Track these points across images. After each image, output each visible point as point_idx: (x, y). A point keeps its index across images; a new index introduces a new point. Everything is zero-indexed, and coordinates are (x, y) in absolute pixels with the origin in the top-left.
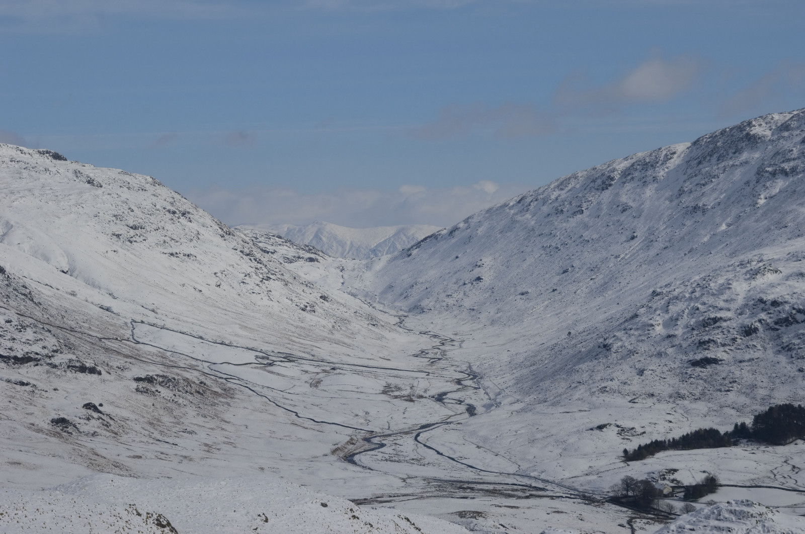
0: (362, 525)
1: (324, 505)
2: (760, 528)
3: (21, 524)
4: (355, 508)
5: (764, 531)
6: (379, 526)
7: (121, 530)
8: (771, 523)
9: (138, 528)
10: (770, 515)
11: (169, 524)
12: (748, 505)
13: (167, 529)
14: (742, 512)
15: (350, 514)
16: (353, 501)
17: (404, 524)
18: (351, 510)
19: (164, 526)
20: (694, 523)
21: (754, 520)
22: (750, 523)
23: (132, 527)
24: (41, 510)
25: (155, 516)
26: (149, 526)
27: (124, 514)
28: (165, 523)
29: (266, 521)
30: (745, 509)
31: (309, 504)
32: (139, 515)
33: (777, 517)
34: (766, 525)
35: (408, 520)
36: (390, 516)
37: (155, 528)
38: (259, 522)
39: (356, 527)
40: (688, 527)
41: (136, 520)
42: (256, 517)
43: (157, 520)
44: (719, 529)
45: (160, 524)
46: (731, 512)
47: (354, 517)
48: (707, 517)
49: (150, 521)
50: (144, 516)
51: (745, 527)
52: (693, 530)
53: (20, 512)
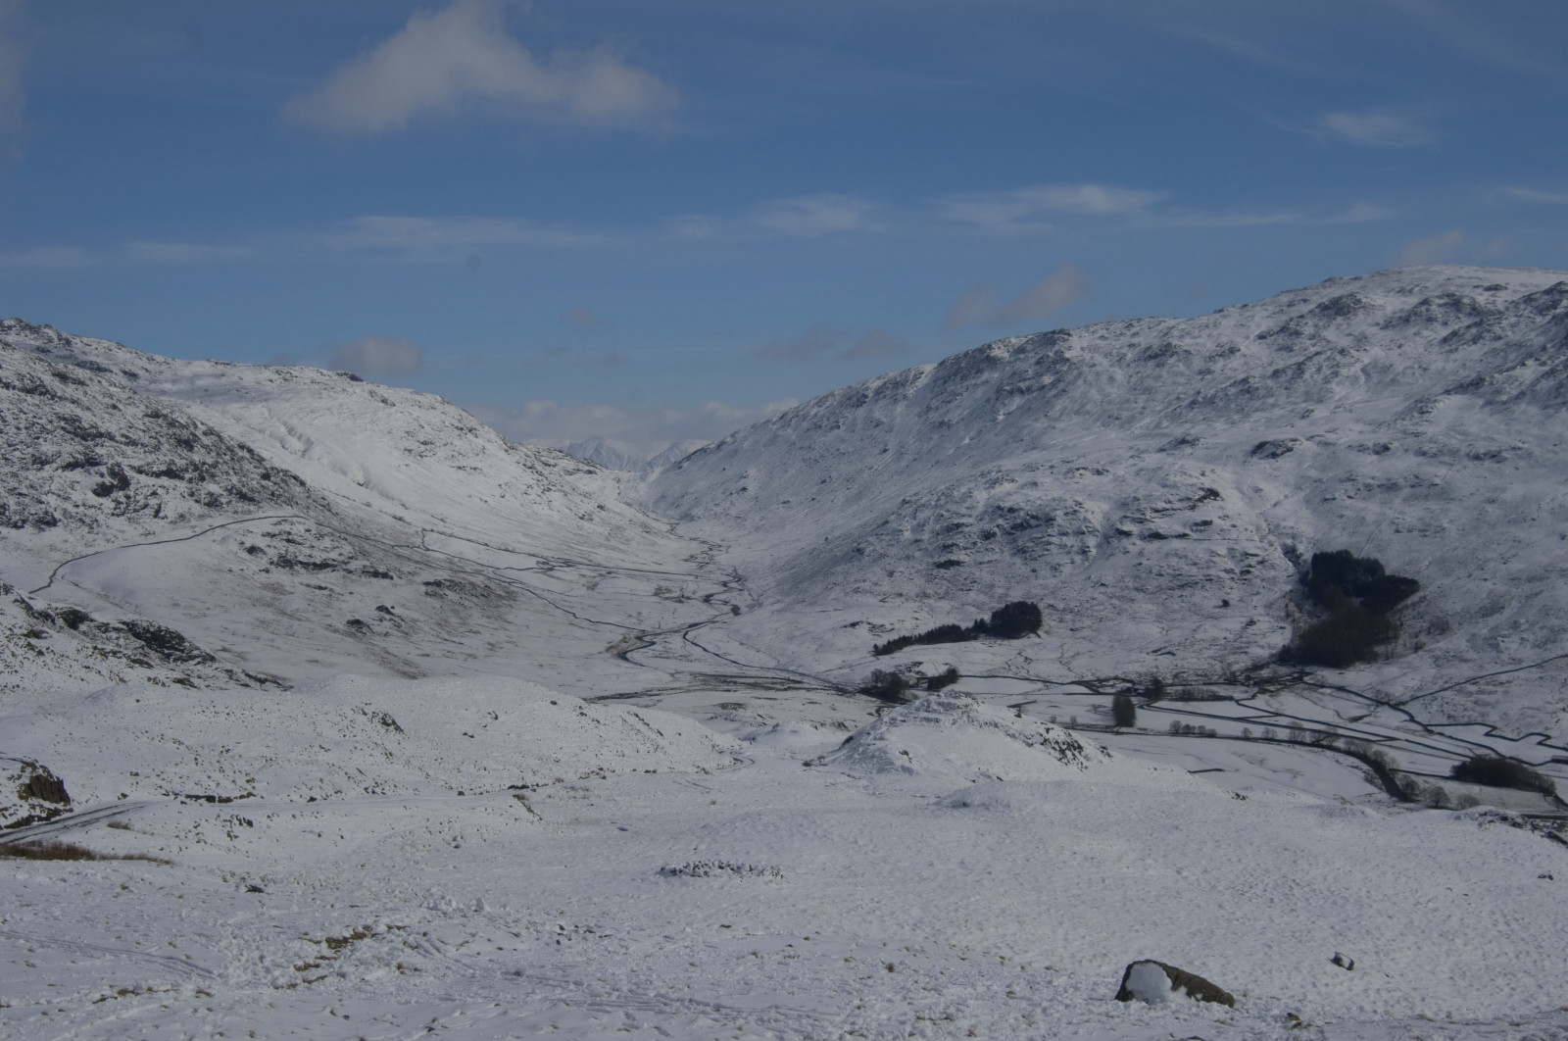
0: (589, 721)
1: (554, 703)
2: (965, 718)
3: (246, 723)
4: (584, 704)
5: (969, 721)
6: (607, 722)
7: (345, 729)
8: (976, 713)
9: (362, 727)
10: (975, 706)
11: (394, 723)
12: (956, 697)
13: (392, 728)
14: (949, 704)
15: (578, 711)
16: (584, 699)
17: (632, 720)
18: (580, 707)
19: (389, 725)
20: (906, 715)
21: (960, 711)
22: (956, 714)
23: (356, 726)
24: (268, 710)
25: (381, 716)
26: (373, 725)
27: (350, 714)
28: (390, 721)
29: (496, 718)
30: (952, 701)
31: (539, 703)
32: (365, 714)
33: (981, 708)
34: (971, 715)
35: (637, 716)
36: (619, 713)
37: (379, 726)
38: (489, 719)
39: (584, 723)
40: (900, 718)
41: (362, 718)
42: (486, 715)
43: (383, 719)
44: (928, 720)
45: (385, 723)
46: (939, 704)
47: (582, 714)
48: (918, 709)
49: (376, 720)
50: (370, 715)
51: (951, 718)
52: (904, 721)
53: (247, 712)
